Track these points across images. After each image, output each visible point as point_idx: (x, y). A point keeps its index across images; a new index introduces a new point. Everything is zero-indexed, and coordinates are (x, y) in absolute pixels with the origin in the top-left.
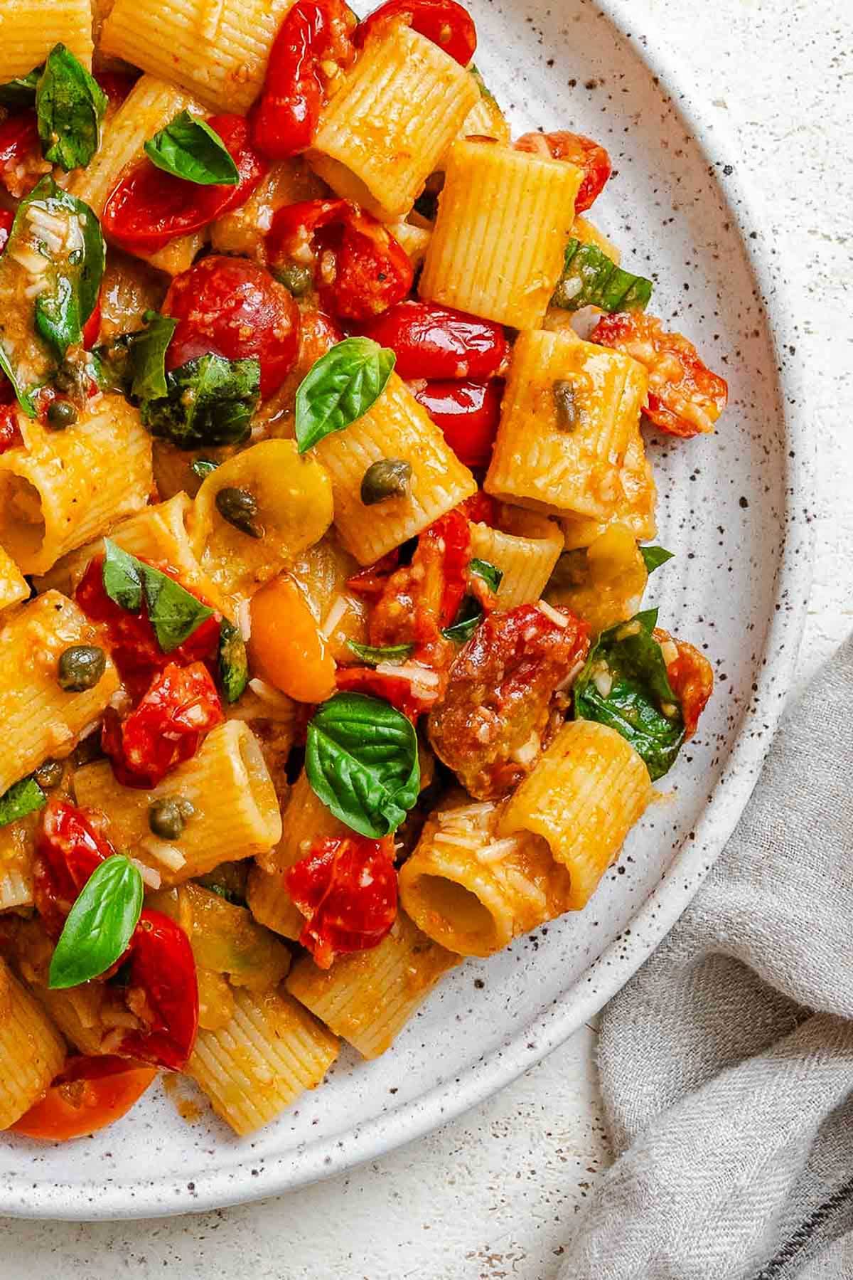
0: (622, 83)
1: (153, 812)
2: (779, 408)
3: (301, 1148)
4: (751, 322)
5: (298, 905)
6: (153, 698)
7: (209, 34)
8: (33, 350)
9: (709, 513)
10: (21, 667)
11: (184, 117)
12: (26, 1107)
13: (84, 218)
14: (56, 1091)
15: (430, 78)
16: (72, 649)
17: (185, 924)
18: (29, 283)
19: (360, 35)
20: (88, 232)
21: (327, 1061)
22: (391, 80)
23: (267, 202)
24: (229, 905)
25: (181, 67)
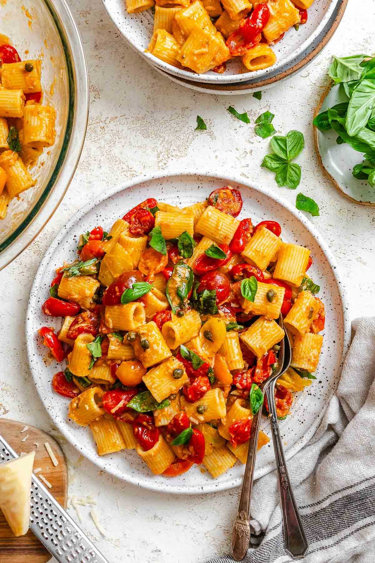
0: (313, 247)
1: (198, 408)
2: (343, 322)
3: (227, 481)
4: (338, 302)
5: (231, 434)
6: (195, 384)
7: (219, 228)
8: (176, 299)
9: (326, 343)
10: (165, 373)
11: (213, 245)
12: (165, 469)
13: (189, 270)
14: (173, 466)
15: (271, 240)
16: (176, 369)
17: (203, 432)
18: (176, 284)
19: (255, 229)
20: (190, 273)
21: (234, 462)
22: (261, 240)
23: (232, 264)
24: (213, 429)
25: (213, 235)
